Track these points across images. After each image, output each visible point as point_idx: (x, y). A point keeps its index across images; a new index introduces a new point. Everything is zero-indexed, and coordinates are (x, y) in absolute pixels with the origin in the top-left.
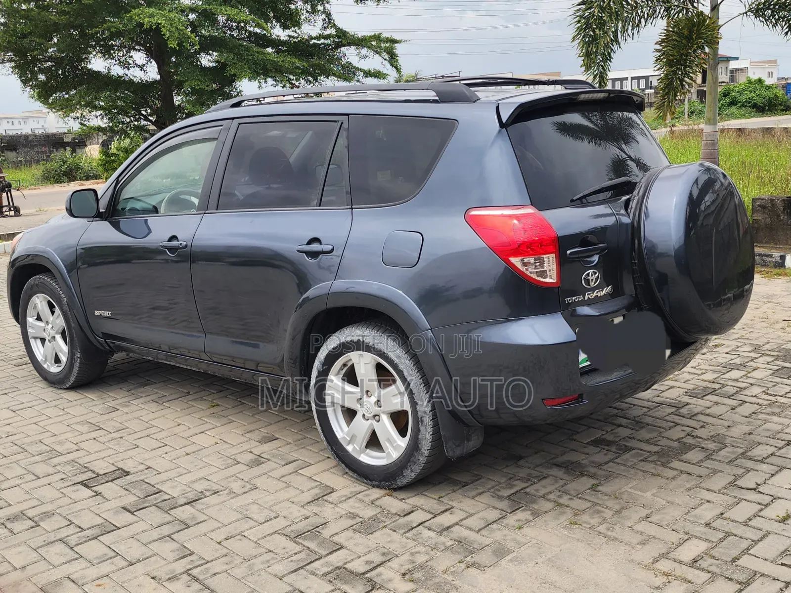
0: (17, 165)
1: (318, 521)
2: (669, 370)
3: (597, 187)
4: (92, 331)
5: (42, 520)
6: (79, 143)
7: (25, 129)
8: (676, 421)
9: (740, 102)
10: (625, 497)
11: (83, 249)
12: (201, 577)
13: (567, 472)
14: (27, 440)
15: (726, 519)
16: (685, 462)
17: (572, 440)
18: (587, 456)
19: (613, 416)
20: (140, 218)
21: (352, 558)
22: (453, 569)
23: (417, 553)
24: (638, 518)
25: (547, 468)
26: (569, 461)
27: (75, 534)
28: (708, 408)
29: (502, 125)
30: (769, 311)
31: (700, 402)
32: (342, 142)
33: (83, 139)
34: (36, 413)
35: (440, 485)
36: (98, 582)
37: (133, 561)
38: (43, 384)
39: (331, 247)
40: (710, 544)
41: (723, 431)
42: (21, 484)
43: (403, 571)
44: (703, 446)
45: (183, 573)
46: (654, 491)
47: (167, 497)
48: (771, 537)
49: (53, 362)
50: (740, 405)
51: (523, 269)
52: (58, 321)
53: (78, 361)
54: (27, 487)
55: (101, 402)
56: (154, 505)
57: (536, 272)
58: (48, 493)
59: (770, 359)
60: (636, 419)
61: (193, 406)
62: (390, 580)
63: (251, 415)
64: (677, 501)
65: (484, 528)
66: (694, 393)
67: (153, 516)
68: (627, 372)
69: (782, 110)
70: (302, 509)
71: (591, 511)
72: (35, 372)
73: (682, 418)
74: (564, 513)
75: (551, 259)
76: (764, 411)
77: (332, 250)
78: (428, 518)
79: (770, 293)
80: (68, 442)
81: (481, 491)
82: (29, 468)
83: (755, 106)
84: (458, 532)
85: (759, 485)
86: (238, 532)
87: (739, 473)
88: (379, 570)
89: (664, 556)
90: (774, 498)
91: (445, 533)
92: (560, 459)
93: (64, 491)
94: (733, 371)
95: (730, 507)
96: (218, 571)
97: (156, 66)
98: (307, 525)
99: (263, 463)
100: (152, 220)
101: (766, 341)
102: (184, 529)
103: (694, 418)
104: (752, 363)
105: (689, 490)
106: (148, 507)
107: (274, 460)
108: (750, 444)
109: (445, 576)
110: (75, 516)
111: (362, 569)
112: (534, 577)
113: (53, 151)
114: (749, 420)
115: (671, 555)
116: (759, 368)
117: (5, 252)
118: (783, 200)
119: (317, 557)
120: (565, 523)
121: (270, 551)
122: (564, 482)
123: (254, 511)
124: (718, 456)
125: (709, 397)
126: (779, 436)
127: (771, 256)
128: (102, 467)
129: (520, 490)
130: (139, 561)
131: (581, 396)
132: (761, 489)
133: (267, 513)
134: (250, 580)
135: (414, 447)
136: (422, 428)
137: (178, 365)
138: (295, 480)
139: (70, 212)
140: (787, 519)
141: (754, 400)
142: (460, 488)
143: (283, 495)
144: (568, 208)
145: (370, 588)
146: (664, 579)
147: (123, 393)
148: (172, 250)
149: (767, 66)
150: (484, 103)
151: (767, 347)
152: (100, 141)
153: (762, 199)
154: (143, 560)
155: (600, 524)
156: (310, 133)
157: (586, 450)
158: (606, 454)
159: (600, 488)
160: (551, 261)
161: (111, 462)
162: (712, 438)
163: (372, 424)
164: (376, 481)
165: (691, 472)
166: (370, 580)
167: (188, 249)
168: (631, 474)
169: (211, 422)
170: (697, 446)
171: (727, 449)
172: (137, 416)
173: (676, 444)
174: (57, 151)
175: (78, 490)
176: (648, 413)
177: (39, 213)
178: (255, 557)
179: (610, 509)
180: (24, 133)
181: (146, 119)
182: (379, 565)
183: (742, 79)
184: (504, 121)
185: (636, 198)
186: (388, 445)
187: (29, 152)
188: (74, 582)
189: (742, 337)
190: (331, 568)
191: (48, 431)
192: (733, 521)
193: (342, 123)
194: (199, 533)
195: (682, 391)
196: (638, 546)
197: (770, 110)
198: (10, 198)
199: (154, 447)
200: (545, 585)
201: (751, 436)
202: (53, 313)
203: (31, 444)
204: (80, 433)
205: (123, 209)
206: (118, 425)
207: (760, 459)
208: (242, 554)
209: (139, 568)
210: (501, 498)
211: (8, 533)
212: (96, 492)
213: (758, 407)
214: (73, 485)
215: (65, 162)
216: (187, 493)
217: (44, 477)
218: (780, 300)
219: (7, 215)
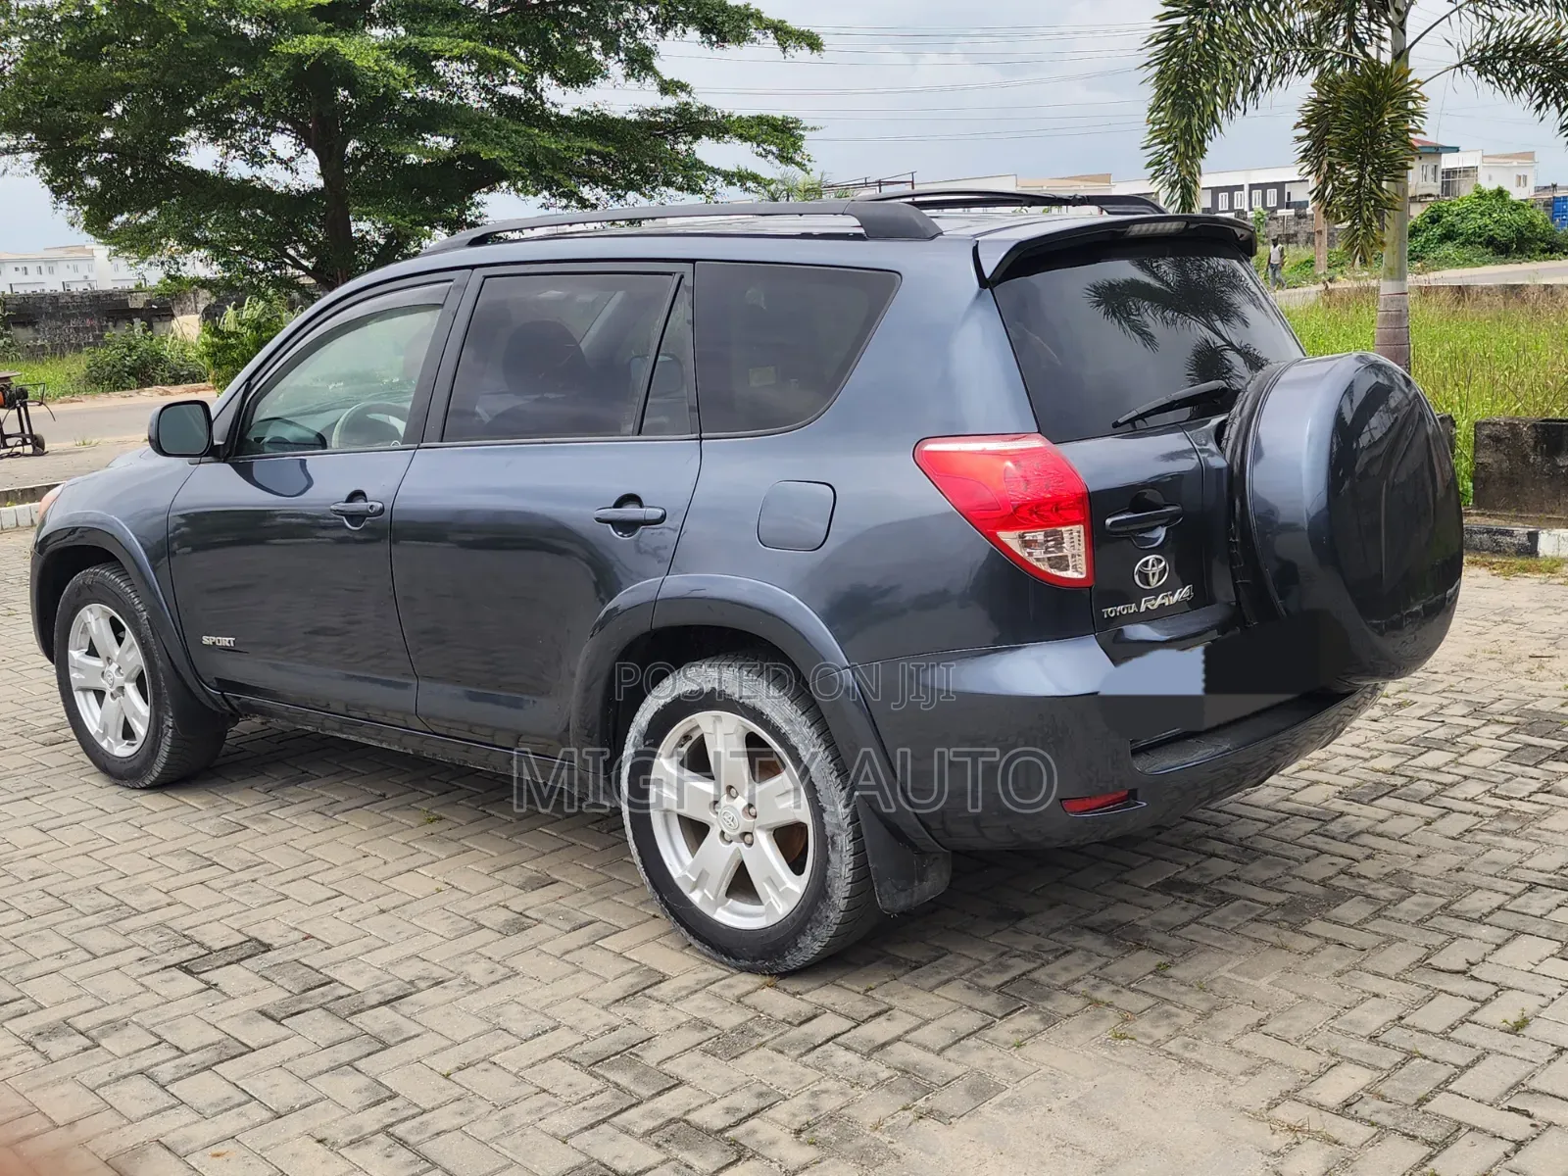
0: (35, 354)
1: (637, 1034)
2: (1304, 745)
3: (1163, 400)
4: (198, 676)
5: (104, 1034)
6: (160, 310)
7: (51, 284)
8: (1320, 846)
9: (1462, 234)
10: (1218, 986)
11: (182, 516)
12: (412, 1139)
13: (1111, 943)
14: (72, 886)
15: (1408, 1027)
16: (1335, 923)
17: (1121, 882)
18: (1148, 911)
19: (1199, 837)
20: (290, 457)
21: (700, 1102)
22: (891, 1122)
23: (823, 1092)
24: (1242, 1026)
25: (1074, 934)
26: (1114, 921)
27: (168, 1060)
28: (1382, 821)
29: (984, 282)
30: (1505, 640)
31: (1367, 810)
32: (683, 310)
33: (166, 302)
34: (87, 836)
35: (869, 967)
36: (214, 1150)
37: (282, 1111)
38: (99, 779)
39: (660, 512)
40: (1376, 1074)
41: (1408, 865)
42: (63, 968)
43: (796, 1126)
44: (1370, 892)
45: (376, 1133)
46: (1274, 977)
47: (343, 991)
48: (1490, 1059)
49: (120, 735)
50: (1442, 816)
51: (1023, 553)
52: (130, 657)
53: (169, 735)
54: (73, 973)
55: (213, 812)
56: (320, 1006)
57: (1049, 559)
58: (116, 986)
59: (1501, 730)
60: (1244, 843)
61: (392, 820)
62: (772, 1143)
63: (504, 836)
64: (1318, 995)
65: (950, 1046)
66: (1356, 794)
67: (318, 1027)
68: (1220, 750)
69: (1543, 251)
70: (603, 1013)
71: (1155, 1014)
72: (84, 757)
73: (1330, 841)
74: (1104, 1017)
75: (1075, 534)
76: (1488, 828)
77: (663, 517)
78: (844, 1029)
79: (1508, 604)
80: (152, 889)
81: (946, 977)
82: (77, 938)
83: (1491, 242)
84: (901, 1053)
85: (1473, 965)
86: (482, 1056)
87: (1437, 943)
88: (753, 1123)
89: (1290, 1095)
90: (1501, 989)
91: (876, 1055)
92: (1098, 918)
93: (147, 980)
94: (1431, 753)
95: (1416, 1006)
96: (444, 1128)
97: (317, 161)
98: (615, 1043)
99: (529, 927)
100: (315, 462)
101: (1496, 695)
102: (378, 1051)
103: (1356, 840)
104: (1466, 738)
105: (1340, 974)
106: (308, 1010)
107: (549, 920)
108: (1457, 888)
109: (877, 1134)
110: (169, 1028)
111: (718, 1123)
112: (1044, 1135)
113: (107, 326)
114: (1459, 843)
115: (1303, 1094)
116: (1480, 746)
117: (18, 525)
118: (1534, 426)
119: (634, 1101)
120: (1104, 1036)
121: (544, 1091)
122: (1105, 960)
123: (512, 1018)
124: (1398, 910)
125: (1385, 801)
126: (1513, 874)
127: (1510, 534)
128: (217, 936)
129: (1020, 976)
130: (292, 1110)
131: (1133, 795)
132: (1475, 972)
133: (538, 1021)
134: (506, 1144)
135: (818, 893)
136: (833, 857)
137: (364, 740)
138: (591, 958)
139: (158, 445)
140: (1522, 1027)
141: (1469, 806)
142: (906, 973)
143: (569, 987)
144: (1108, 439)
145: (735, 1157)
146: (1289, 1138)
147: (255, 796)
148: (355, 517)
149: (1515, 164)
150: (950, 240)
151: (1497, 706)
152: (201, 307)
153: (1494, 424)
154: (300, 1109)
155: (1171, 1038)
156: (619, 295)
157: (1147, 901)
158: (1185, 909)
159: (1172, 971)
160: (1076, 540)
161: (236, 926)
162: (1387, 878)
163: (738, 850)
164: (745, 959)
165: (1344, 940)
166: (734, 1143)
167: (386, 515)
168: (1232, 945)
169: (427, 850)
170: (1357, 893)
171: (1414, 899)
172: (283, 841)
173: (1318, 890)
174: (114, 326)
175: (173, 980)
176: (1267, 832)
177: (82, 448)
178: (515, 1101)
179: (1191, 1010)
180: (47, 291)
181: (297, 265)
182: (750, 1116)
183: (1466, 190)
184: (987, 275)
185: (1237, 421)
186: (768, 889)
187: (60, 327)
188: (169, 1149)
189: (1449, 689)
190: (660, 1121)
191: (111, 868)
192: (1422, 1031)
193: (682, 277)
194: (406, 1058)
195: (1332, 790)
196: (1241, 1077)
197: (1520, 250)
198: (24, 420)
199: (317, 899)
200: (1064, 1150)
201: (1461, 873)
202: (120, 641)
203: (78, 893)
204: (174, 873)
205: (259, 440)
206: (249, 857)
207: (1476, 916)
208: (489, 1095)
209: (294, 1124)
210: (984, 990)
211: (40, 1061)
212: (207, 983)
213: (1477, 819)
214: (163, 969)
215: (132, 348)
216: (383, 983)
217: (107, 954)
218: (1527, 617)
219: (18, 453)
